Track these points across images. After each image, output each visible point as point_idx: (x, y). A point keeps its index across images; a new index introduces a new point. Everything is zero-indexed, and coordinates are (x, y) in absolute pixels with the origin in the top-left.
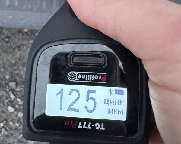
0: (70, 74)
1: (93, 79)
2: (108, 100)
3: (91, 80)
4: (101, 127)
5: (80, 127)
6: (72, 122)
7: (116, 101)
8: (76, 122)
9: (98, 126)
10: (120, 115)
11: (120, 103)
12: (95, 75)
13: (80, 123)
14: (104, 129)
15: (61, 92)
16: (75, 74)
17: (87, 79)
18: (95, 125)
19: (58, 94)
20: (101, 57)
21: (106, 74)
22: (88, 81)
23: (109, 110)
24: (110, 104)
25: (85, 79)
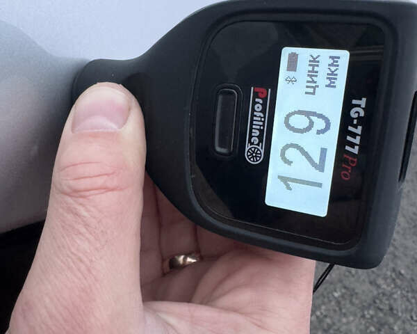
0: (250, 159)
2: (307, 87)
3: (263, 119)
4: (359, 106)
5: (356, 150)
6: (344, 165)
7: (311, 70)
8: (345, 156)
9: (356, 112)
10: (340, 62)
11: (314, 62)
12: (253, 110)
13: (347, 148)
14: (364, 100)
15: (285, 180)
16: (251, 149)
17: (261, 126)
18: (355, 119)
19: (289, 188)
21: (252, 88)
22: (264, 125)
23: (328, 86)
24: (315, 82)
25: (259, 130)
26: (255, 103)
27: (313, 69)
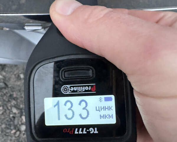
0: (63, 88)
1: (84, 90)
2: (99, 107)
3: (82, 91)
10: (111, 119)
11: (109, 108)
12: (85, 86)
13: (77, 129)
15: (58, 104)
16: (68, 87)
17: (79, 90)
19: (55, 106)
20: (89, 70)
21: (95, 84)
22: (79, 92)
23: (101, 116)
24: (101, 110)
25: (77, 90)
26: (88, 86)
27: (107, 108)
